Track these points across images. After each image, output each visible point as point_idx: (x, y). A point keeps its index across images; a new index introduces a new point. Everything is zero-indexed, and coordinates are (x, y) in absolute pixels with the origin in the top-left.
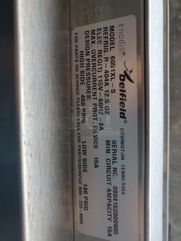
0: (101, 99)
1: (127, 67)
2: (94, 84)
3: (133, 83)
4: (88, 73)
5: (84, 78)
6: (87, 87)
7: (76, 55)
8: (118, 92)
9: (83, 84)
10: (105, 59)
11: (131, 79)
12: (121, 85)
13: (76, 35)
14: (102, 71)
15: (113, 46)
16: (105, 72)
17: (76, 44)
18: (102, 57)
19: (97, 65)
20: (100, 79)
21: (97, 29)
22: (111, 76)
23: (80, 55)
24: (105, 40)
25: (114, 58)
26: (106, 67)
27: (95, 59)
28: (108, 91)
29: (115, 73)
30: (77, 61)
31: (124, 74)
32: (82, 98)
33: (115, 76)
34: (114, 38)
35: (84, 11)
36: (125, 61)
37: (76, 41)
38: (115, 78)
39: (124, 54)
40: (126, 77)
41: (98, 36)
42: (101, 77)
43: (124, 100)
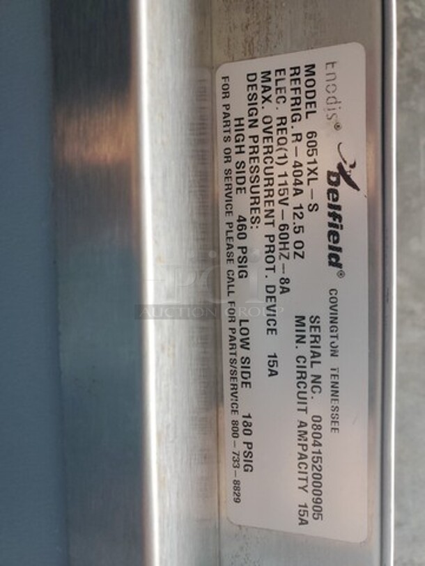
0: (284, 225)
1: (343, 156)
2: (269, 190)
3: (358, 189)
4: (254, 166)
5: (244, 177)
6: (252, 198)
7: (224, 126)
8: (324, 210)
9: (241, 192)
10: (295, 138)
11: (353, 182)
12: (331, 194)
13: (225, 81)
14: (287, 162)
15: (313, 109)
16: (294, 166)
17: (226, 101)
18: (286, 133)
19: (277, 150)
20: (282, 180)
21: (277, 71)
22: (309, 174)
23: (236, 126)
24: (296, 96)
25: (314, 134)
26: (296, 155)
27: (271, 137)
28: (301, 207)
29: (316, 168)
30: (227, 139)
31: (337, 171)
32: (238, 223)
33: (317, 174)
34: (314, 91)
35: (244, 28)
36: (340, 143)
37: (226, 94)
38: (316, 179)
39: (337, 127)
40: (343, 176)
41: (278, 86)
42: (286, 175)
43: (338, 228)
